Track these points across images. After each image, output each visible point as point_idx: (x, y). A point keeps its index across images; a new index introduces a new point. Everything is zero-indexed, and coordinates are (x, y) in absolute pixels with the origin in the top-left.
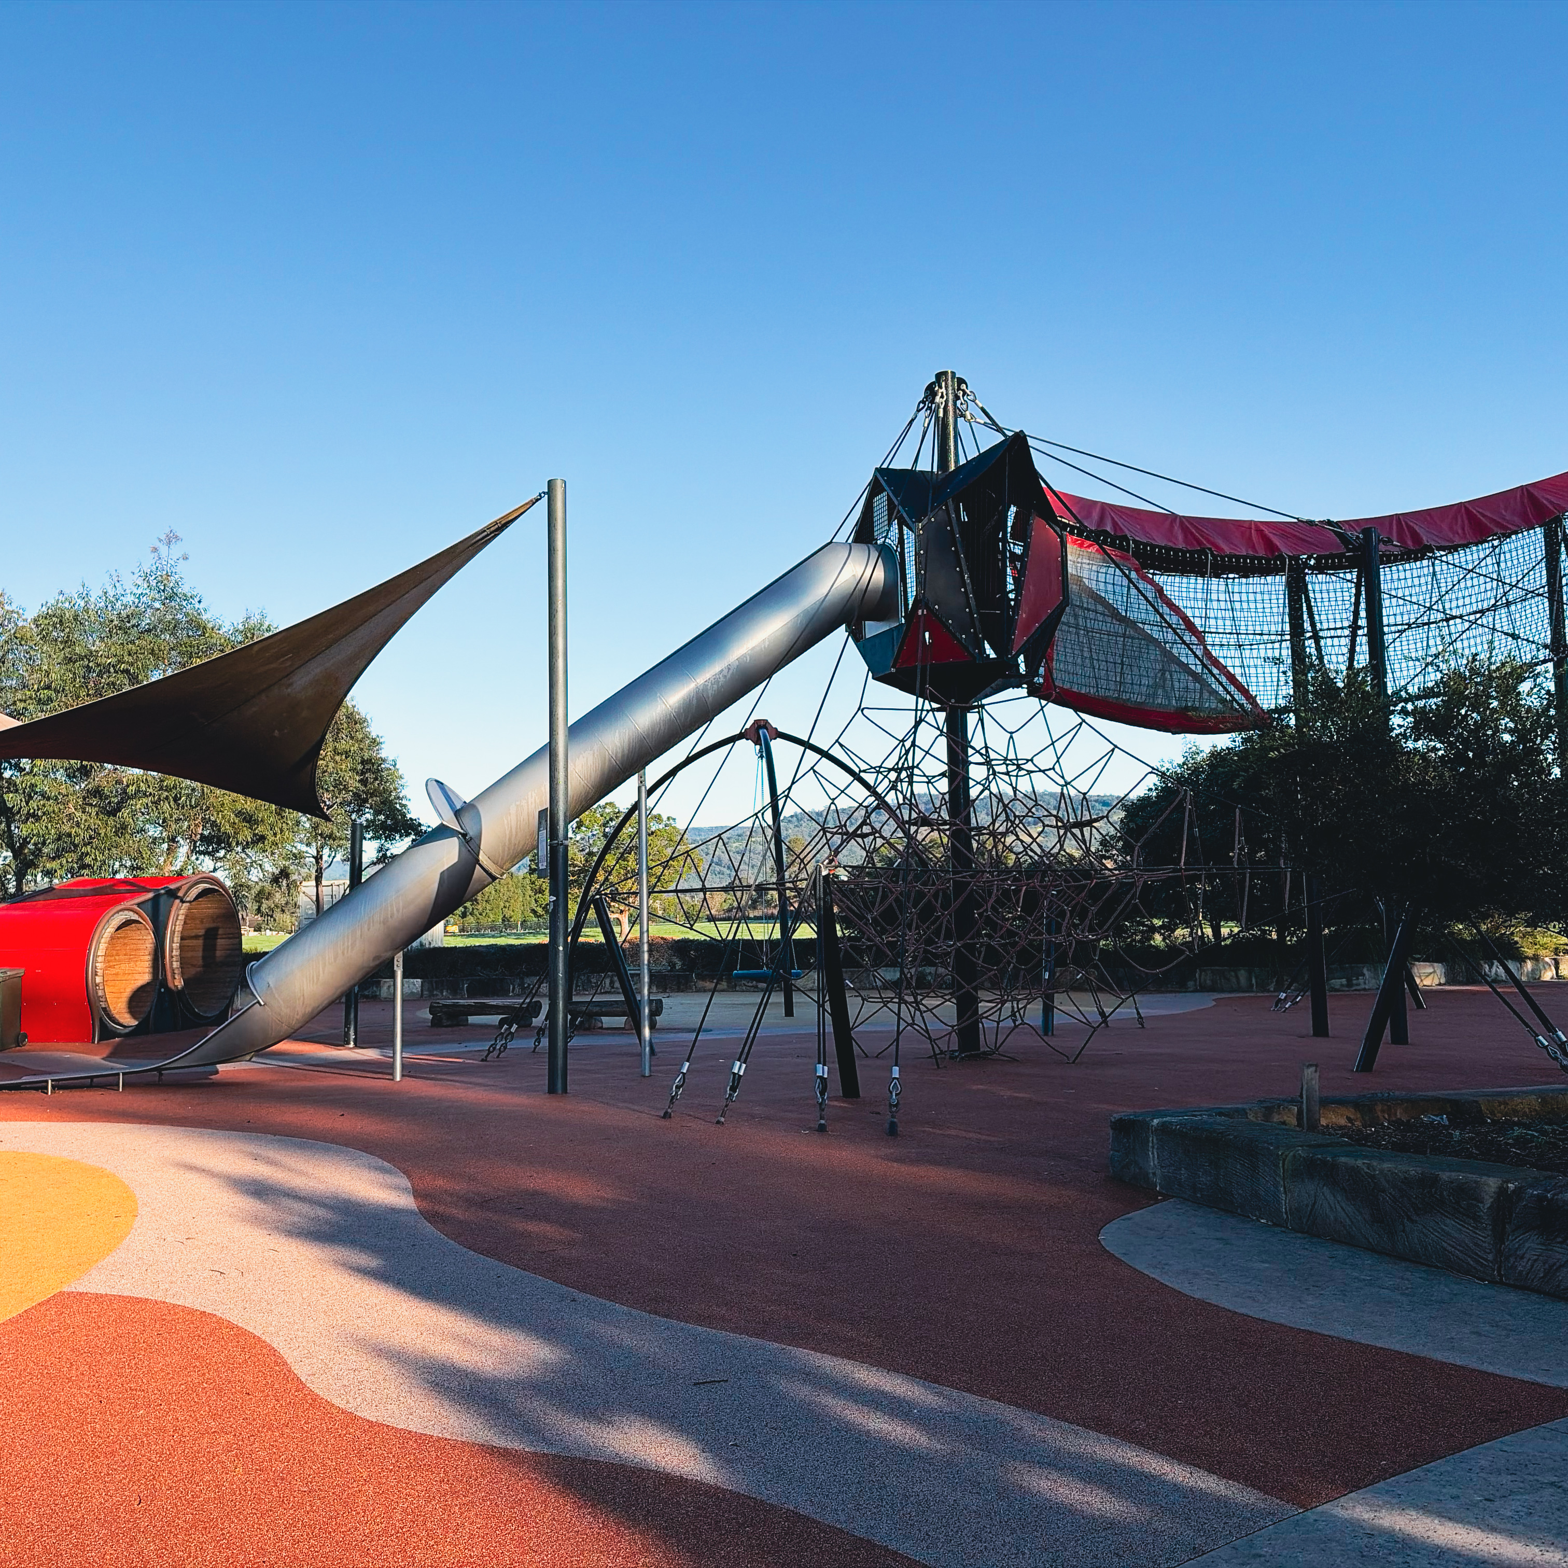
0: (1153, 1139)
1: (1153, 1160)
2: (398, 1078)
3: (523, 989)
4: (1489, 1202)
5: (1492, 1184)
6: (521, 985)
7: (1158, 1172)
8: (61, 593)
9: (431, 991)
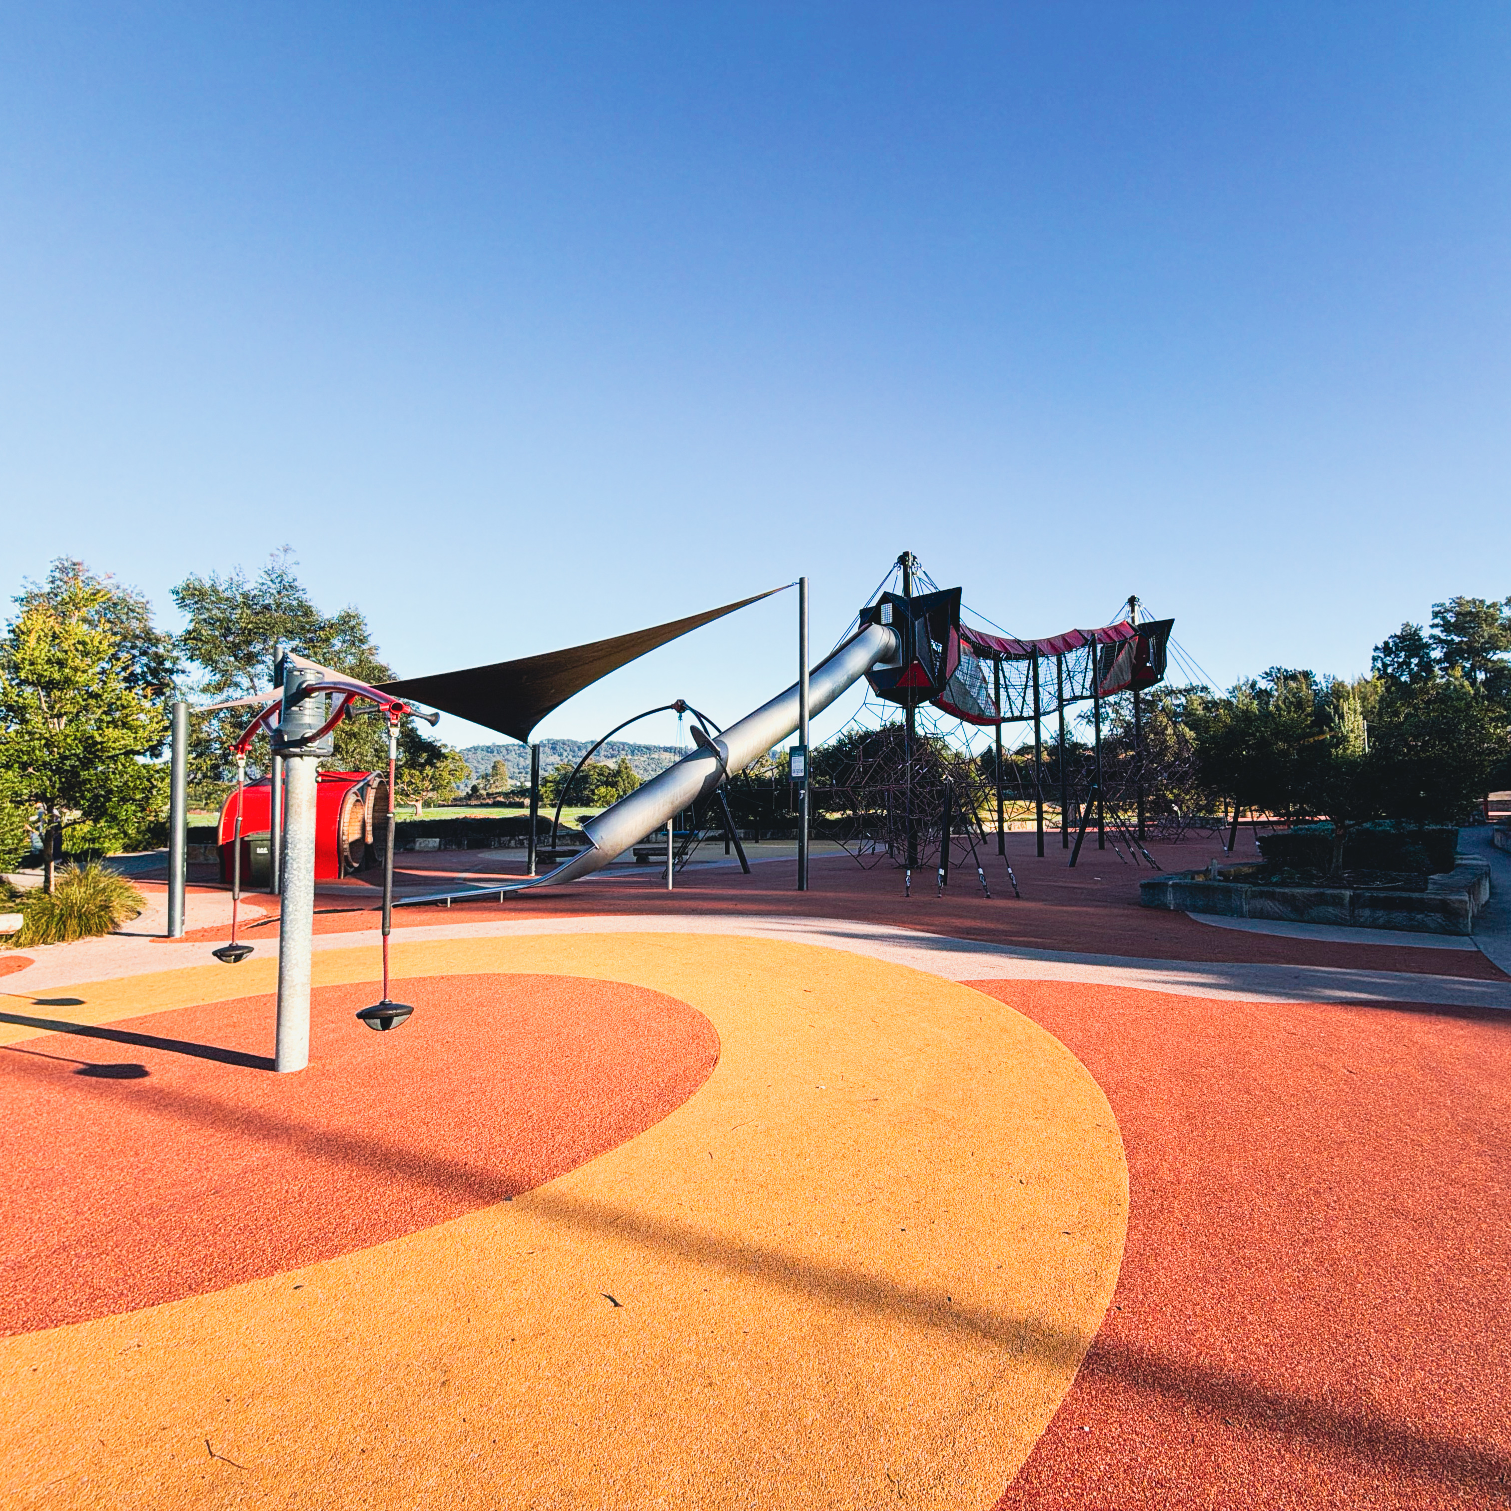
0: (1170, 889)
1: (1170, 897)
2: (670, 887)
3: (500, 844)
4: (1348, 899)
5: (1348, 893)
6: (499, 842)
7: (1173, 902)
8: (191, 573)
9: (445, 845)
